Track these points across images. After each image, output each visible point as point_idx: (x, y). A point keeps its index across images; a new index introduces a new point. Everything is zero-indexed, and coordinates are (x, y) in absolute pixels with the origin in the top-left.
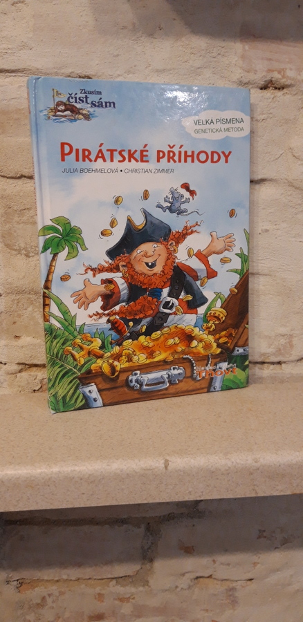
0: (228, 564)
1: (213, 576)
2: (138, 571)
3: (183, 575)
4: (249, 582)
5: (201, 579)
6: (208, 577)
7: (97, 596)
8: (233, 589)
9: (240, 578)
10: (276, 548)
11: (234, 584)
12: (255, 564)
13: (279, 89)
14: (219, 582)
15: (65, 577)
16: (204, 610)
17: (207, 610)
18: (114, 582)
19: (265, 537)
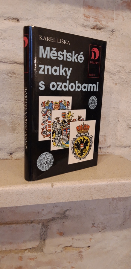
0: (79, 240)
1: (72, 246)
2: (38, 245)
3: (59, 246)
4: (88, 248)
5: (67, 248)
6: (70, 246)
7: (19, 258)
8: (81, 252)
9: (84, 246)
10: (99, 231)
11: (81, 250)
12: (91, 239)
13: (99, 29)
14: (75, 249)
15: (4, 249)
16: (68, 262)
17: (70, 262)
18: (27, 251)
19: (95, 227)
